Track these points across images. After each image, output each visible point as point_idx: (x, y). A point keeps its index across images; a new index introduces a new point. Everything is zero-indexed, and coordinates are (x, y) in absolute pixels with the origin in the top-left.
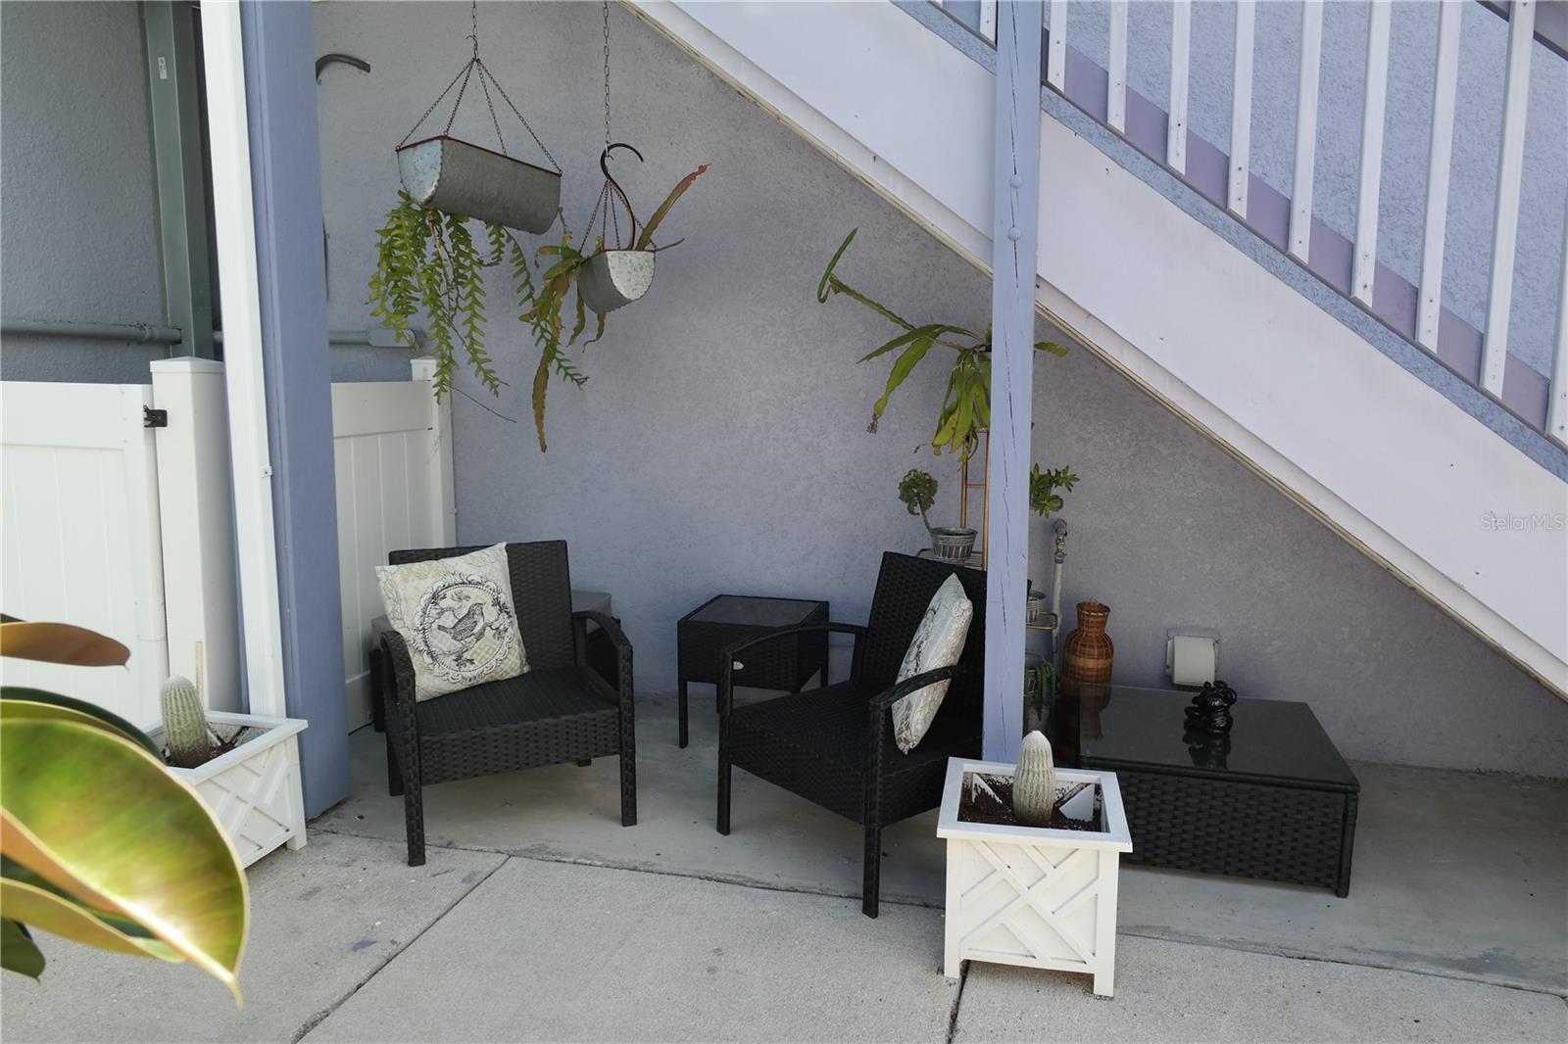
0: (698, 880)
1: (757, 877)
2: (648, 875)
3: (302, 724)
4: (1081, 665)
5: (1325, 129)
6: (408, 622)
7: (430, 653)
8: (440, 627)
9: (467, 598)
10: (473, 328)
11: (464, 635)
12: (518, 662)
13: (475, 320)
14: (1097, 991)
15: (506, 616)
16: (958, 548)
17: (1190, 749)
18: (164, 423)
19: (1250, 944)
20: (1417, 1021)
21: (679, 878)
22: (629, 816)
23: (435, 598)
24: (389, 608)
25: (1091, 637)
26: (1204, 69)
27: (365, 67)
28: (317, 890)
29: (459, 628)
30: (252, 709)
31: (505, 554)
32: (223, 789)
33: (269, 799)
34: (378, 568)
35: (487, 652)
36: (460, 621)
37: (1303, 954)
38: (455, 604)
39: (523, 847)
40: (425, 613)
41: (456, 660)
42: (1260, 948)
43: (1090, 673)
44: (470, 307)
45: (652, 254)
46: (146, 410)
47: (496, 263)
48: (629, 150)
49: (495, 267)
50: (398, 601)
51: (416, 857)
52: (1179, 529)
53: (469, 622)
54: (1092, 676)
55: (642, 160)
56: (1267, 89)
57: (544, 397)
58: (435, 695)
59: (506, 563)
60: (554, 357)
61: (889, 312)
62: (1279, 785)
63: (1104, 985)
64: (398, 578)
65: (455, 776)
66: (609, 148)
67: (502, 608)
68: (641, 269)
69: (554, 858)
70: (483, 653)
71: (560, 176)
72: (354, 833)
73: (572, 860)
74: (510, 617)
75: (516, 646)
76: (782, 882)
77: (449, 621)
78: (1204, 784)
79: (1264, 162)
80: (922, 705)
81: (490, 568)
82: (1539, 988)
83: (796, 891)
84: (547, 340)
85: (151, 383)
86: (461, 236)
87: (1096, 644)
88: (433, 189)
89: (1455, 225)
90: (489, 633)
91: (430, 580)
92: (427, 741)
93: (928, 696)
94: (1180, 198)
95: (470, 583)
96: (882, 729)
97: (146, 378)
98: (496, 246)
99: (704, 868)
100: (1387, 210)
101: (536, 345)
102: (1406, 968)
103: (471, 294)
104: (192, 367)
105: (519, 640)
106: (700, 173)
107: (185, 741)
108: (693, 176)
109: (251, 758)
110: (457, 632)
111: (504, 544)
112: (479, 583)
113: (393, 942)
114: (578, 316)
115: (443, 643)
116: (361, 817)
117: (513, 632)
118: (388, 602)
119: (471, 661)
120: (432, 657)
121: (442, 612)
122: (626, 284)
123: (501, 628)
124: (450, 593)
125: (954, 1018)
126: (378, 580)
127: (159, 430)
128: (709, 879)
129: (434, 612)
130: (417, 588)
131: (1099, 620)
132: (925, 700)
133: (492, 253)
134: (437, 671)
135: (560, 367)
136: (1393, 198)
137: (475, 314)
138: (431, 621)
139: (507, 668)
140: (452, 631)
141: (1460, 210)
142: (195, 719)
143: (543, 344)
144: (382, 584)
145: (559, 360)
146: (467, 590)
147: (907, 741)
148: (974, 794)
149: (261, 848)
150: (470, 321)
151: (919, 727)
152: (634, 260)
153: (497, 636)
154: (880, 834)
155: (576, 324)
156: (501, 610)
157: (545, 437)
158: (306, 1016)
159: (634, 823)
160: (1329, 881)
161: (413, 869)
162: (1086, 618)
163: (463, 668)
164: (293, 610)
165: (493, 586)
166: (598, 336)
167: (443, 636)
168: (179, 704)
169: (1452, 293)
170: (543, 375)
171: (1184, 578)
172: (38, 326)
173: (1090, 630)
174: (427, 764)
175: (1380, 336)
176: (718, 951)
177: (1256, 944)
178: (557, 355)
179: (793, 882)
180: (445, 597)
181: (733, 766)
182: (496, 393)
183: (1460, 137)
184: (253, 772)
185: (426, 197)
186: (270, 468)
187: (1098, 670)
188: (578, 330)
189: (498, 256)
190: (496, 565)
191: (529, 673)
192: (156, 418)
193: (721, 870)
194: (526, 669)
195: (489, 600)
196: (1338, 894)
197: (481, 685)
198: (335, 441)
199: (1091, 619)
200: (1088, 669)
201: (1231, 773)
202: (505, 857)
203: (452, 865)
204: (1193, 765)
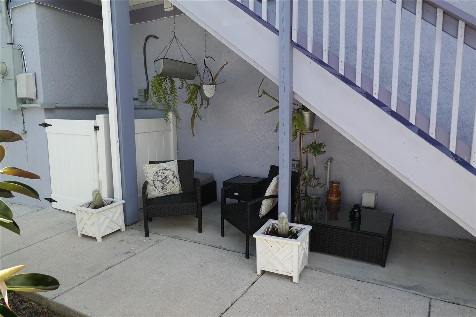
0: (209, 246)
1: (224, 247)
2: (199, 244)
3: (124, 202)
4: (330, 199)
5: (409, 42)
6: (150, 178)
7: (155, 186)
8: (158, 180)
9: (165, 173)
10: (174, 105)
11: (164, 182)
12: (179, 190)
13: (175, 103)
14: (294, 281)
15: (176, 178)
16: (295, 164)
17: (351, 224)
18: (98, 130)
19: (345, 275)
20: (379, 299)
21: (205, 245)
22: (200, 230)
23: (157, 173)
24: (146, 175)
25: (334, 191)
26: (372, 26)
27: (157, 38)
28: (123, 240)
29: (163, 180)
30: (115, 198)
31: (177, 163)
32: (103, 215)
33: (115, 218)
34: (143, 165)
35: (170, 187)
36: (163, 179)
37: (359, 279)
38: (162, 175)
39: (173, 235)
40: (154, 176)
41: (162, 189)
42: (347, 277)
43: (333, 201)
44: (174, 100)
45: (215, 86)
46: (94, 126)
47: (182, 88)
48: (211, 58)
49: (182, 89)
50: (147, 173)
51: (147, 235)
52: (366, 161)
53: (165, 179)
54: (333, 202)
55: (214, 60)
56: (391, 31)
57: (194, 122)
58: (156, 197)
59: (177, 165)
60: (196, 112)
61: (276, 99)
62: (365, 234)
63: (295, 279)
64: (148, 168)
65: (156, 216)
66: (206, 58)
67: (175, 176)
68: (212, 89)
69: (179, 238)
70: (169, 187)
71: (197, 65)
72: (137, 229)
73: (182, 239)
74: (177, 178)
75: (178, 186)
76: (229, 249)
77: (160, 179)
78: (344, 232)
79: (390, 52)
80: (265, 205)
81: (173, 166)
82: (424, 295)
83: (232, 251)
84: (195, 108)
85: (96, 120)
86: (172, 82)
87: (334, 193)
88: (161, 71)
89: (451, 69)
90: (171, 182)
91: (156, 168)
92: (149, 207)
93: (266, 203)
94: (365, 64)
95: (166, 169)
96: (249, 210)
97: (95, 119)
98: (182, 84)
99: (212, 244)
100: (429, 65)
101: (192, 109)
102: (387, 286)
103: (174, 96)
104: (104, 116)
105: (179, 185)
106: (226, 64)
107: (97, 203)
108: (224, 65)
109: (110, 208)
110: (162, 182)
111: (177, 160)
112: (169, 170)
113: (134, 253)
114: (201, 101)
115: (158, 184)
116: (140, 226)
117: (178, 182)
118: (145, 173)
119: (166, 189)
120: (155, 187)
121: (158, 176)
122: (208, 93)
123: (174, 181)
124: (161, 172)
125: (254, 283)
126: (143, 168)
127: (97, 131)
128: (212, 246)
129: (156, 176)
130: (152, 170)
131: (336, 186)
132: (265, 204)
133: (181, 85)
134: (157, 191)
135: (197, 114)
136: (431, 62)
137: (175, 102)
138: (156, 178)
139: (176, 191)
140: (161, 181)
141: (452, 65)
142: (99, 198)
143: (194, 109)
144: (144, 169)
145: (197, 113)
146: (165, 171)
147: (261, 215)
148: (275, 229)
149: (113, 230)
150: (173, 103)
151: (264, 211)
152: (210, 87)
153: (173, 183)
154: (249, 237)
155: (201, 103)
156: (174, 177)
157: (194, 133)
158: (110, 265)
159: (202, 232)
160: (379, 262)
161: (146, 238)
162: (332, 186)
163: (164, 191)
164: (123, 174)
165: (172, 170)
166: (208, 106)
167: (158, 182)
168: (96, 195)
169: (449, 90)
170: (193, 116)
171: (367, 175)
172: (81, 106)
173: (333, 189)
174: (149, 213)
175: (427, 104)
176: (205, 262)
177: (347, 276)
178: (197, 112)
179: (232, 249)
180: (159, 173)
181: (224, 219)
182: (180, 121)
183: (452, 42)
184: (111, 212)
185: (160, 73)
186: (119, 140)
187: (335, 200)
188: (202, 105)
189: (182, 86)
190: (174, 165)
191: (182, 193)
192: (97, 128)
193: (216, 245)
194: (181, 192)
195: (171, 174)
196: (382, 267)
197: (169, 195)
198: (136, 134)
199: (334, 186)
200: (332, 200)
201: (360, 231)
202: (168, 237)
203: (154, 238)
204: (350, 228)
